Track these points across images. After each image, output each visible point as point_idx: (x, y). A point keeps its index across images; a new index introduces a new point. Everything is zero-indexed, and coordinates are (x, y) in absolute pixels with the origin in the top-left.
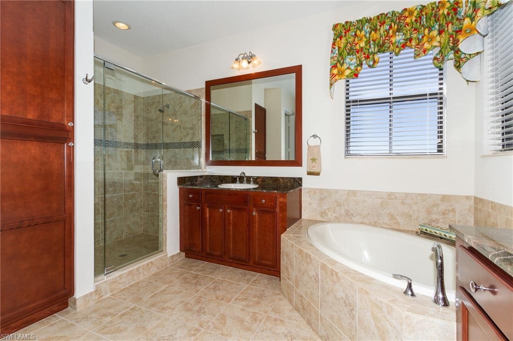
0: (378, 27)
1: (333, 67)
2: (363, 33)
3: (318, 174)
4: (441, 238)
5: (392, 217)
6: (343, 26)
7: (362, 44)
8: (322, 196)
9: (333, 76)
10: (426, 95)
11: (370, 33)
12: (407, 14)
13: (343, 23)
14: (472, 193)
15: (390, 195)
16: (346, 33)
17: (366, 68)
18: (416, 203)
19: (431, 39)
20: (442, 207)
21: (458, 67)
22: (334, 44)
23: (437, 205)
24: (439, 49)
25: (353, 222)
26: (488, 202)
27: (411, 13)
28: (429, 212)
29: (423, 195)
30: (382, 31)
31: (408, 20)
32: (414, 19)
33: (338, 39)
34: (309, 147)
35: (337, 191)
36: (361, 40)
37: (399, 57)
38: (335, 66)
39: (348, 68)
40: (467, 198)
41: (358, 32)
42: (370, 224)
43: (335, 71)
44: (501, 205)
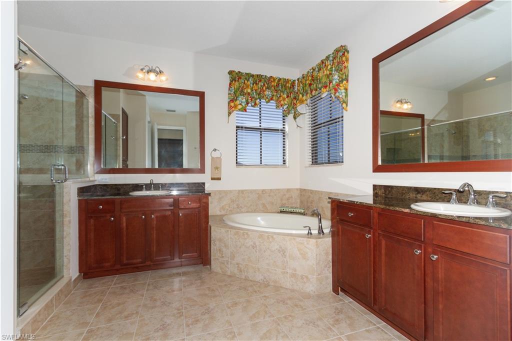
0: (257, 82)
1: (231, 101)
2: (249, 83)
3: (219, 179)
4: (291, 212)
5: (264, 205)
6: (237, 74)
7: (249, 91)
8: (221, 196)
9: (230, 107)
10: (278, 130)
11: (253, 84)
12: (272, 80)
13: (237, 72)
14: (298, 187)
15: (263, 191)
16: (238, 79)
17: (249, 106)
18: (276, 195)
19: (284, 99)
20: (287, 196)
21: (295, 118)
22: (230, 84)
23: (285, 195)
24: (287, 106)
25: (242, 212)
26: (309, 190)
27: (274, 80)
28: (282, 200)
29: (278, 190)
30: (259, 85)
31: (273, 84)
32: (275, 84)
33: (234, 82)
34: (213, 158)
35: (231, 191)
36: (248, 87)
37: (268, 104)
38: (232, 101)
39: (241, 104)
40: (297, 189)
41: (246, 81)
42: (252, 212)
43: (232, 104)
44: (316, 191)
